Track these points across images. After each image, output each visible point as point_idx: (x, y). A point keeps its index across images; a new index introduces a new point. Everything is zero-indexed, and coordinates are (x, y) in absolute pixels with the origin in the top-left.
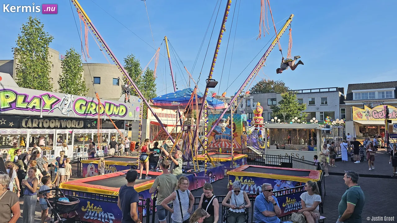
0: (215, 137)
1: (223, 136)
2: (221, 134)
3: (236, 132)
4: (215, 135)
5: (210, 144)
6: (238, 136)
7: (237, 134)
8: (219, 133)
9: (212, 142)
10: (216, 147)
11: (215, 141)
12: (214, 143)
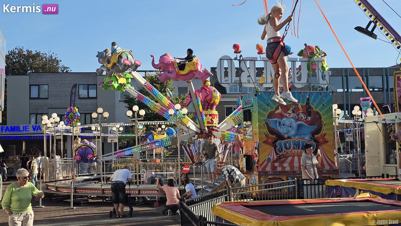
0: (275, 147)
1: (294, 144)
2: (289, 138)
3: (324, 132)
4: (275, 142)
5: (266, 162)
6: (327, 142)
7: (326, 137)
8: (286, 136)
9: (269, 159)
10: (279, 169)
11: (275, 157)
12: (274, 162)
